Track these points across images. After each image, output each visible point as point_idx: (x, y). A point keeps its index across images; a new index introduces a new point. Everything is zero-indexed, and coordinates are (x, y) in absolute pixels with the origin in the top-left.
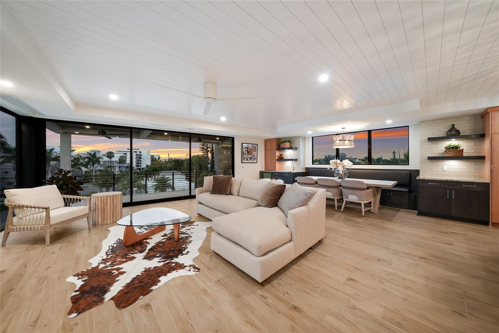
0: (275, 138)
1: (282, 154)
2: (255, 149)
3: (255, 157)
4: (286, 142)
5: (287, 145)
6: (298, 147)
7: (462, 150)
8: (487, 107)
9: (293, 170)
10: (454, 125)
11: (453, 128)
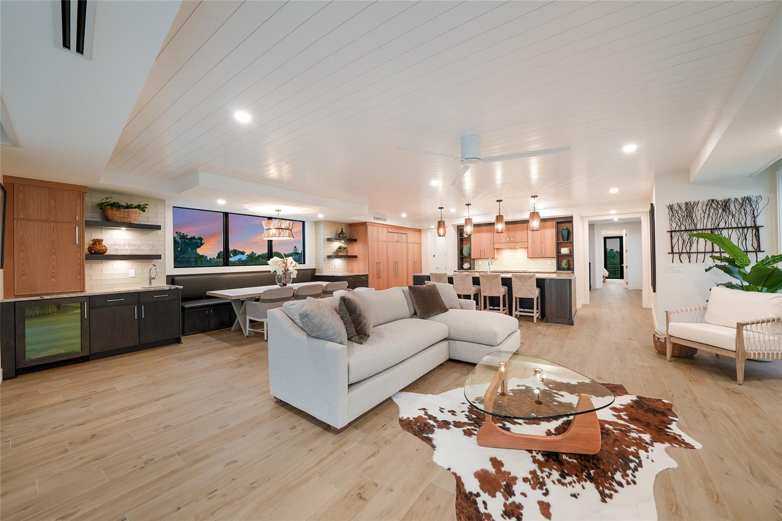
1: (101, 240)
6: (162, 225)
7: (348, 251)
8: (367, 221)
9: (150, 283)
10: (342, 229)
11: (342, 231)
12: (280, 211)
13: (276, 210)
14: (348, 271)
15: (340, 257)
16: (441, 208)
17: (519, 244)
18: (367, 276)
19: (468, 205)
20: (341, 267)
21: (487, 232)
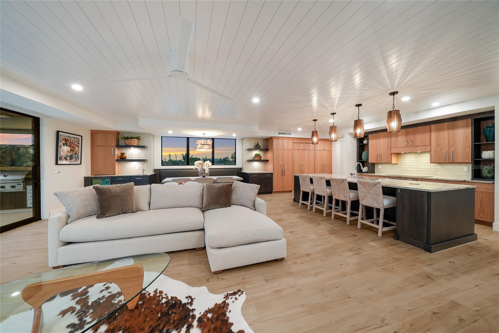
0: (115, 131)
1: (124, 153)
2: (79, 144)
3: (78, 156)
4: (133, 138)
5: (135, 142)
6: (148, 146)
7: (261, 157)
8: (272, 136)
9: (143, 173)
10: (258, 143)
11: (258, 144)
12: (205, 134)
13: (203, 134)
14: (265, 170)
15: (256, 161)
16: (315, 120)
17: (420, 148)
18: (272, 174)
19: (333, 114)
20: (258, 167)
21: (384, 137)
